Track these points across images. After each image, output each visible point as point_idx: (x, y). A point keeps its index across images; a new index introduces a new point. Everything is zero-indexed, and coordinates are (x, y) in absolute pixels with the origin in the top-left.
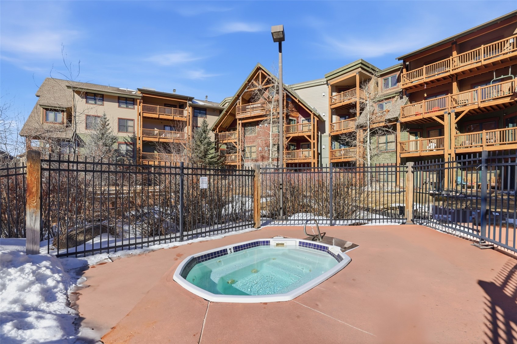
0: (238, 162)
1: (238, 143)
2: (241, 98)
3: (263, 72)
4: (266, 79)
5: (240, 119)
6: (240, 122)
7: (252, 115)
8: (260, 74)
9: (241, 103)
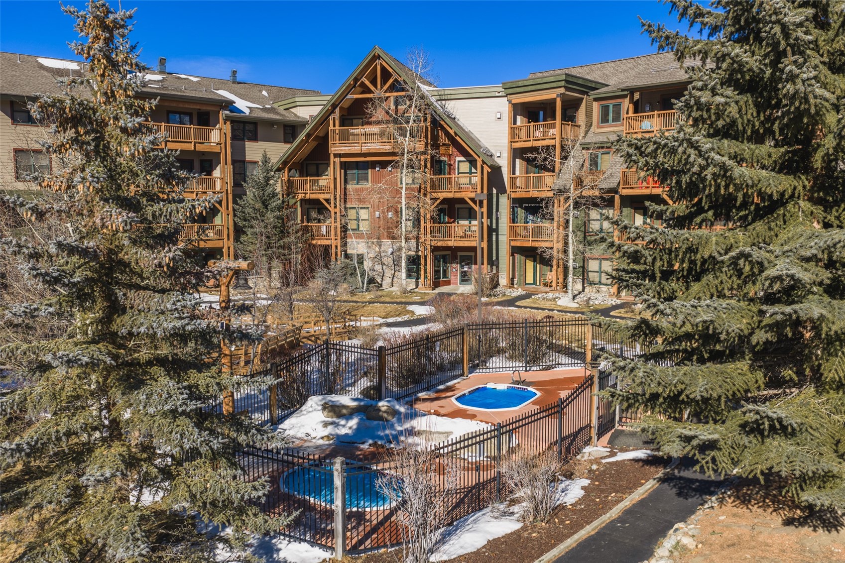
0: (333, 241)
1: (332, 202)
2: (337, 110)
3: (384, 64)
4: (391, 81)
5: (336, 156)
6: (337, 160)
7: (365, 149)
8: (379, 67)
9: (337, 122)
